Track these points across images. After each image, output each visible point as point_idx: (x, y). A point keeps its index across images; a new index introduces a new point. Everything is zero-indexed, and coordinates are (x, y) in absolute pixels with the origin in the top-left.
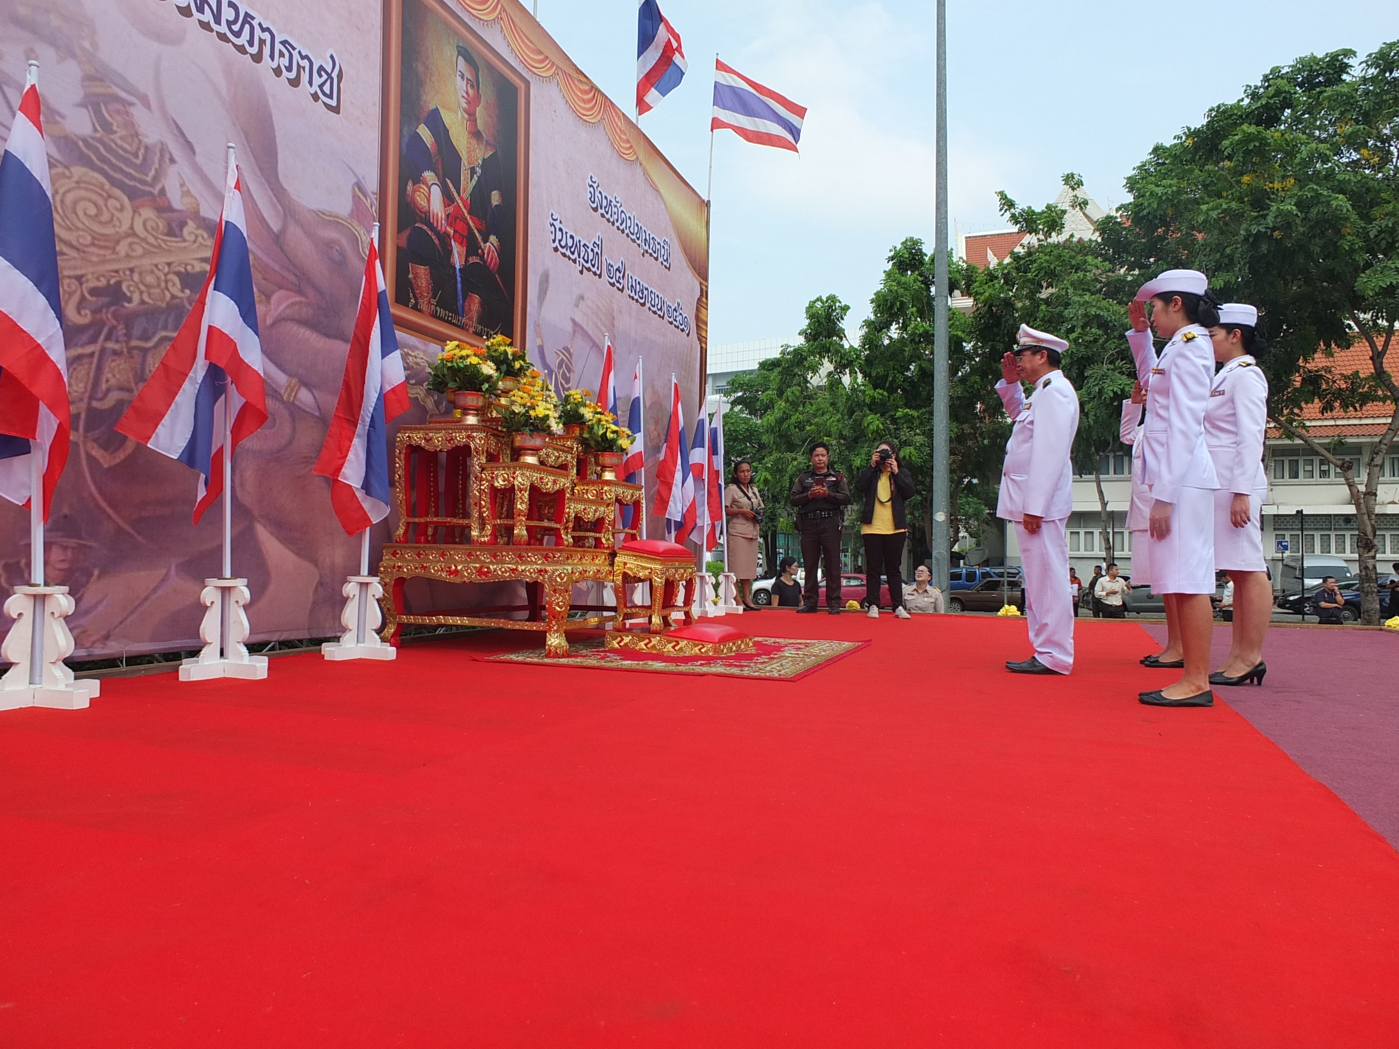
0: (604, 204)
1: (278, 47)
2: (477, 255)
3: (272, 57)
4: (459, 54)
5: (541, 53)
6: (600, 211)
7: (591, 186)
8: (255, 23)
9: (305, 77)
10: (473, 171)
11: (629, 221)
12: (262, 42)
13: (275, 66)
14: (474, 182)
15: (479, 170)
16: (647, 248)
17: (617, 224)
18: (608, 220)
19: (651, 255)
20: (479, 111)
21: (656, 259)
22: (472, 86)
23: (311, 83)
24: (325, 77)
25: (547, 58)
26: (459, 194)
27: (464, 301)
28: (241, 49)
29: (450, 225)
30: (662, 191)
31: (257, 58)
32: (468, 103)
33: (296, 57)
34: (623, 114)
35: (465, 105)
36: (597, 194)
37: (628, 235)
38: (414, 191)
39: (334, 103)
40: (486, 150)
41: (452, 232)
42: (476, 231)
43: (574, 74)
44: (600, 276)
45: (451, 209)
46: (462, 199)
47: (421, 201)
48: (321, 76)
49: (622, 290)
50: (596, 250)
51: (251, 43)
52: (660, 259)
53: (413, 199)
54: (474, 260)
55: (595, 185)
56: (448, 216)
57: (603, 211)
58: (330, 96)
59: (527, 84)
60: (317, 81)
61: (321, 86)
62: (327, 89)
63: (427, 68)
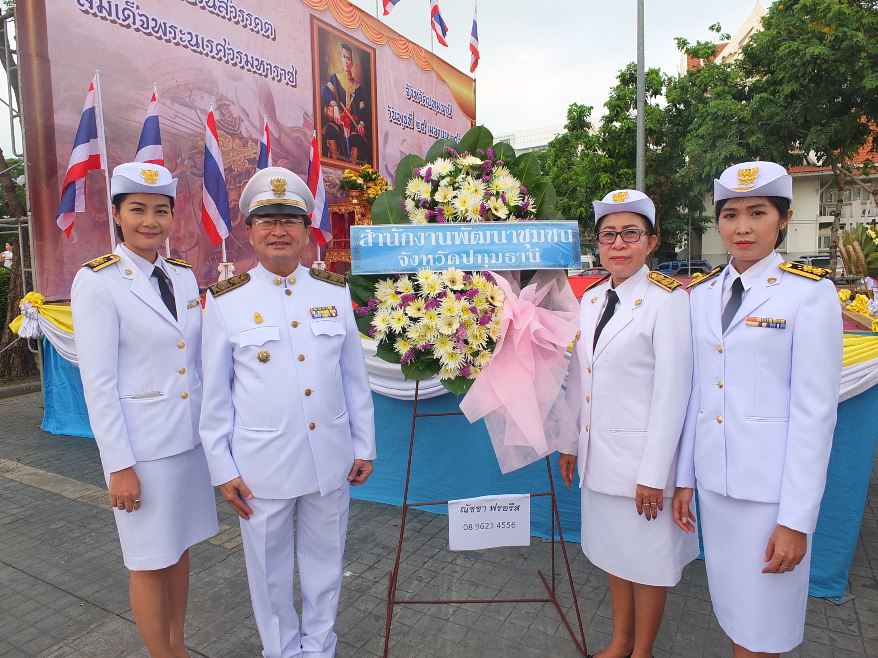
0: (414, 94)
1: (273, 69)
2: (355, 131)
3: (271, 74)
4: (343, 47)
5: (380, 34)
6: (412, 99)
7: (407, 88)
8: (265, 63)
9: (283, 77)
10: (351, 96)
11: (428, 100)
12: (267, 69)
13: (272, 76)
14: (352, 100)
15: (354, 95)
16: (438, 110)
17: (421, 103)
18: (417, 102)
19: (441, 113)
20: (353, 69)
21: (444, 115)
22: (349, 60)
23: (285, 79)
24: (290, 74)
25: (383, 35)
26: (345, 107)
27: (350, 151)
28: (261, 75)
29: (343, 121)
30: (447, 81)
31: (266, 76)
32: (348, 67)
33: (279, 70)
34: (424, 49)
35: (346, 69)
36: (410, 91)
37: (427, 107)
38: (327, 111)
39: (294, 84)
40: (357, 85)
41: (343, 123)
42: (354, 121)
43: (398, 38)
44: (413, 129)
45: (343, 114)
46: (347, 109)
47: (330, 114)
48: (288, 75)
49: (425, 133)
50: (410, 117)
51: (264, 71)
52: (446, 114)
53: (327, 114)
54: (354, 133)
55: (409, 88)
56: (341, 117)
57: (414, 99)
58: (293, 82)
59: (374, 50)
60: (287, 77)
61: (289, 79)
62: (291, 79)
63: (329, 58)
